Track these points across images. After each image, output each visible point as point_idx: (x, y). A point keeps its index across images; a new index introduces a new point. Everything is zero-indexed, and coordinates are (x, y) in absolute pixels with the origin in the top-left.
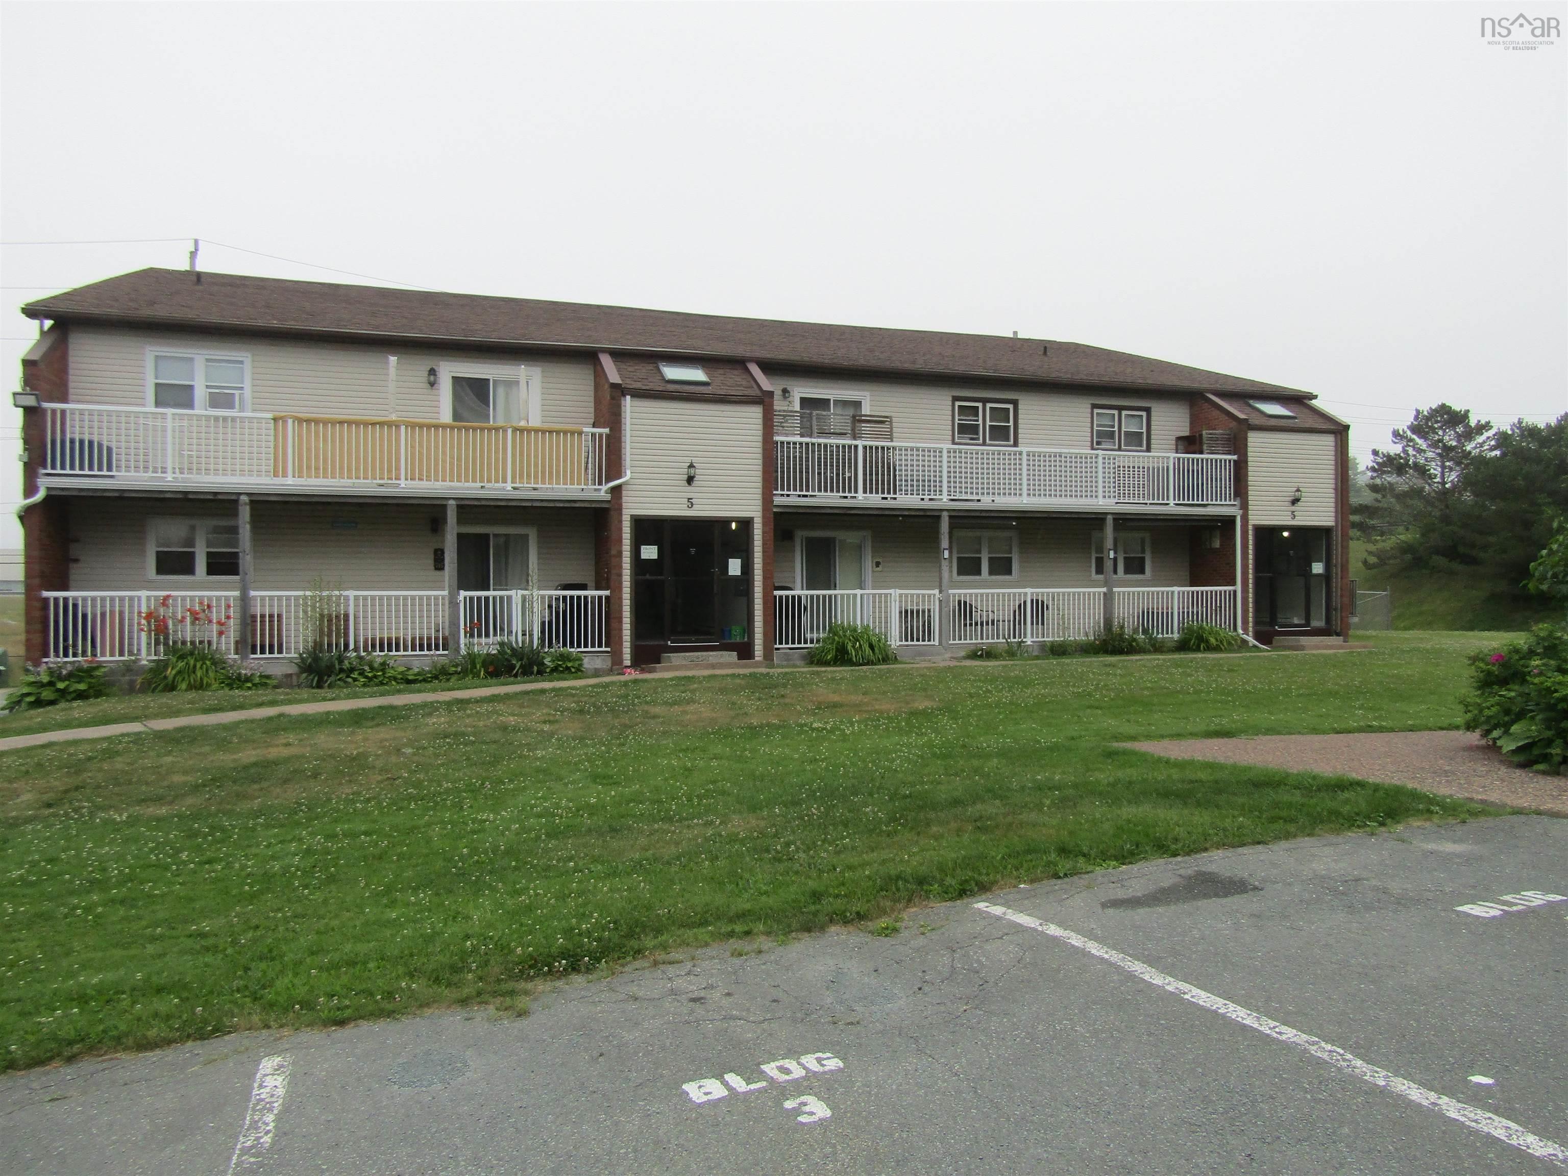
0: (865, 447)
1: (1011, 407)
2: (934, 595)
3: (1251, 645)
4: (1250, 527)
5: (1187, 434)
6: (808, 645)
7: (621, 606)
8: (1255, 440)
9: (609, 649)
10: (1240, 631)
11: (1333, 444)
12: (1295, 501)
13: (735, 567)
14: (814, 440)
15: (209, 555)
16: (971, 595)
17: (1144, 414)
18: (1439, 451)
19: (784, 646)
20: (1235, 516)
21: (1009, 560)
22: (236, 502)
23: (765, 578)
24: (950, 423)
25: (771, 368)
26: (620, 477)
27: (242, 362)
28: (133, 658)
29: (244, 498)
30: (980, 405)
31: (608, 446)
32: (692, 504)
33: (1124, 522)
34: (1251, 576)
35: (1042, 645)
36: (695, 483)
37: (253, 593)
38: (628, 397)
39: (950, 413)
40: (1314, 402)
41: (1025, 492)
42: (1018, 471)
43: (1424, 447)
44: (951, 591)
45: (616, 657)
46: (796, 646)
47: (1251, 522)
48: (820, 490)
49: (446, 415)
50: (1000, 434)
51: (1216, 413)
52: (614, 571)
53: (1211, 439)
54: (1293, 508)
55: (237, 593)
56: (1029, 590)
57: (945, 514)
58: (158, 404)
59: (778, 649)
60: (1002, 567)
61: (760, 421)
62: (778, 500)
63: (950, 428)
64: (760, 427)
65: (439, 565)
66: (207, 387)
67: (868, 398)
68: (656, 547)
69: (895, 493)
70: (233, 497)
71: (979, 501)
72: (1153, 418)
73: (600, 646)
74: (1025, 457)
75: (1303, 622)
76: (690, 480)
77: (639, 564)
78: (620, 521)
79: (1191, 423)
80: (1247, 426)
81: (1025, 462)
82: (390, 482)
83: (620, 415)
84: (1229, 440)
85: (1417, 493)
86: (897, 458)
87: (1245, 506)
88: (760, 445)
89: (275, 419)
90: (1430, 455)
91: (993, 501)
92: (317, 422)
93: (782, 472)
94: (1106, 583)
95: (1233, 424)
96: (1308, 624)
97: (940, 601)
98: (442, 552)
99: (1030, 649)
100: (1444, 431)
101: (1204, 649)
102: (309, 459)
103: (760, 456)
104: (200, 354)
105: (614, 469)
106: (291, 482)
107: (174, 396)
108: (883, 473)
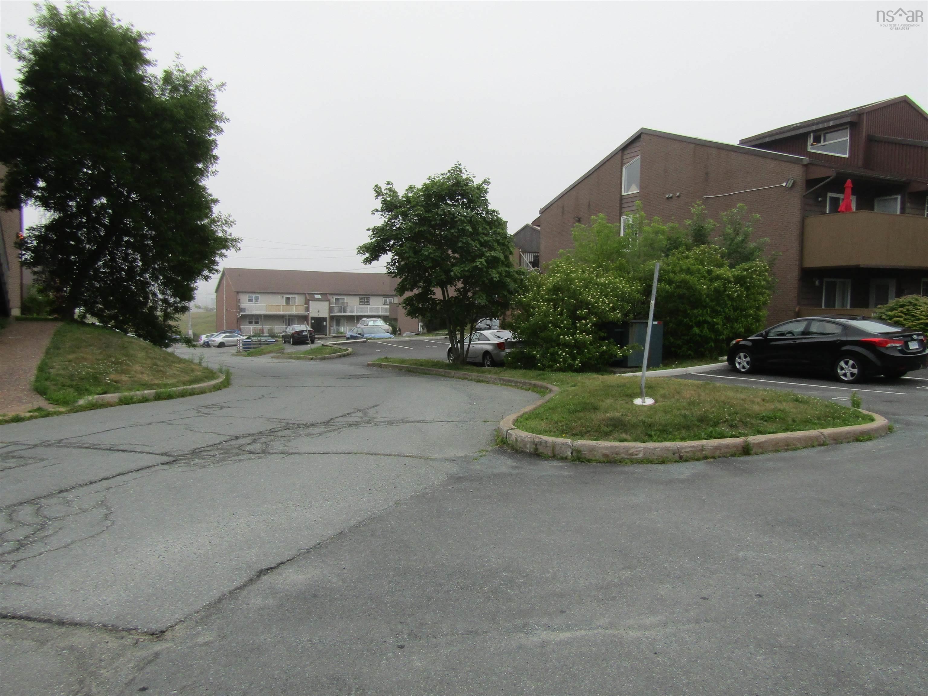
13: (325, 323)
15: (255, 322)
19: (332, 334)
23: (329, 325)
29: (263, 315)
30: (363, 298)
31: (307, 307)
32: (319, 315)
36: (319, 312)
37: (264, 326)
48: (337, 313)
49: (285, 304)
50: (367, 302)
52: (309, 323)
62: (331, 314)
64: (328, 304)
66: (254, 299)
67: (347, 298)
68: (314, 321)
69: (348, 313)
77: (312, 323)
78: (309, 317)
83: (310, 302)
86: (349, 308)
93: (331, 310)
98: (283, 321)
103: (328, 308)
104: (254, 295)
105: (308, 310)
106: (268, 313)
107: (250, 301)
108: (346, 310)
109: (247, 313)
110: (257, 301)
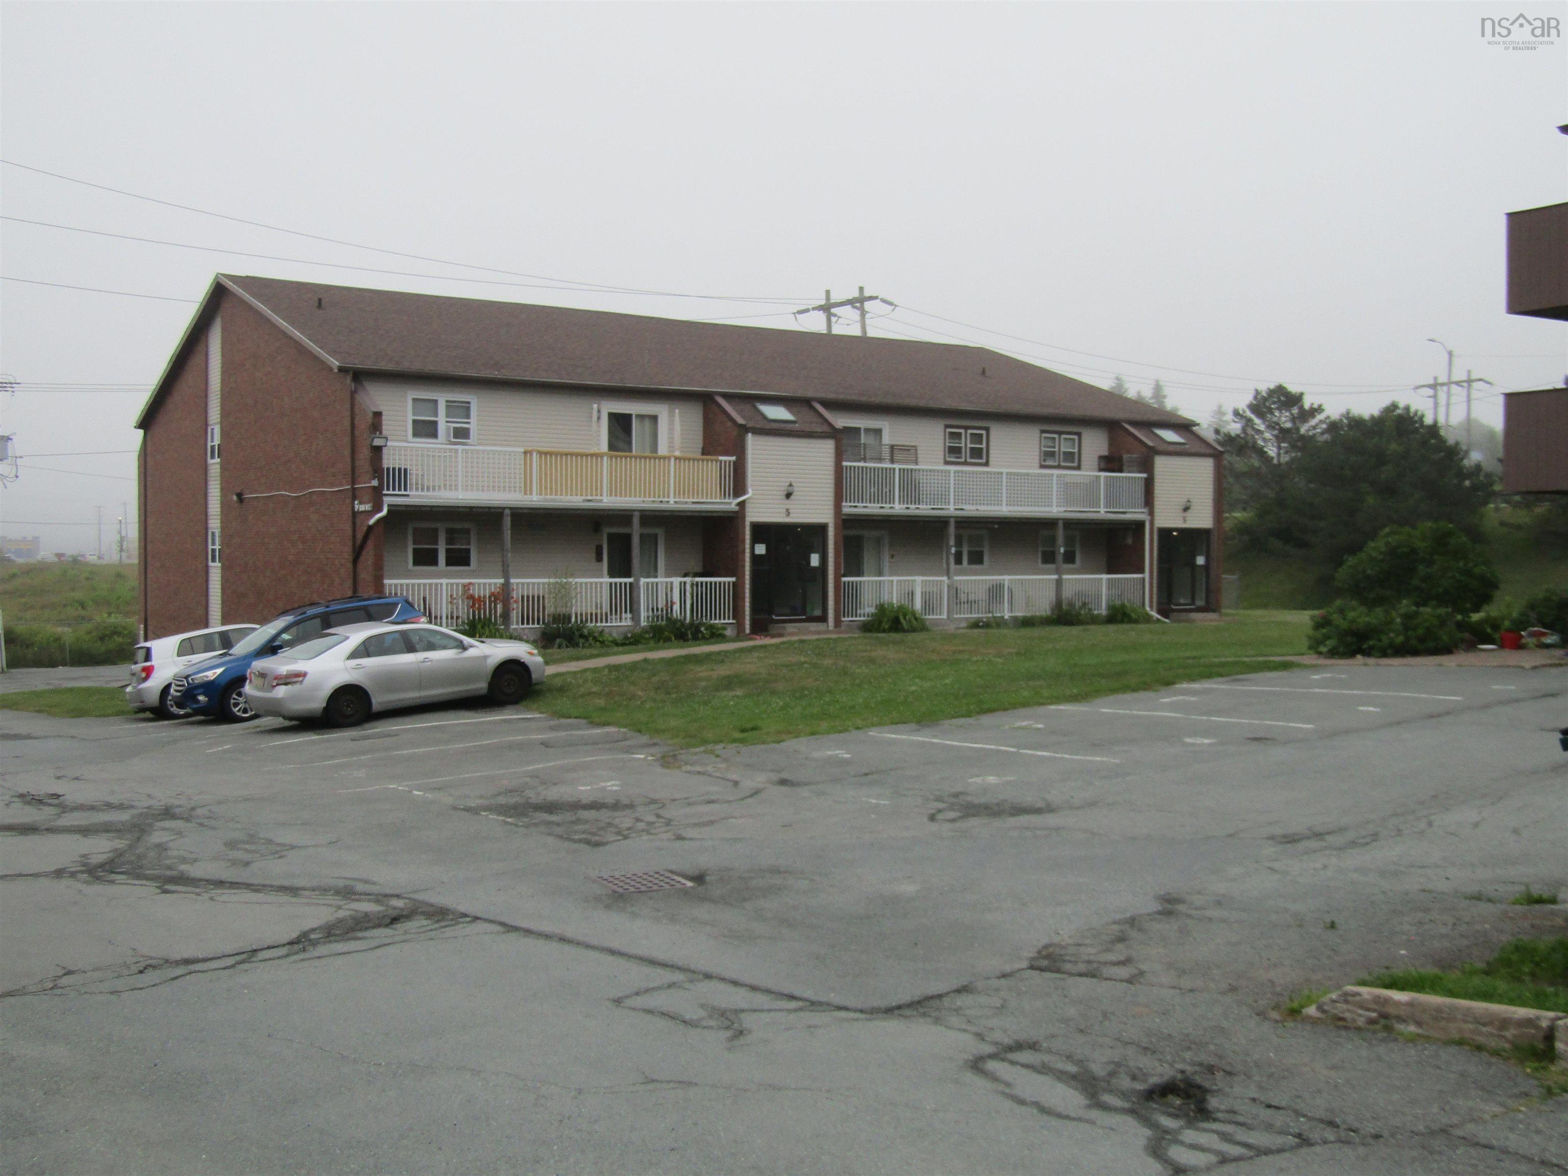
0: (900, 470)
1: (984, 432)
2: (945, 580)
3: (1155, 619)
4: (1155, 529)
5: (1107, 454)
6: (862, 618)
7: (744, 590)
8: (1160, 463)
9: (734, 621)
10: (1148, 608)
11: (1212, 466)
12: (1186, 509)
13: (815, 560)
14: (867, 465)
15: (448, 551)
16: (959, 580)
17: (1076, 437)
18: (1276, 432)
19: (846, 619)
20: (1145, 521)
21: (981, 553)
22: (502, 513)
23: (835, 569)
24: (943, 446)
25: (831, 405)
26: (744, 494)
27: (469, 403)
29: (507, 512)
30: (962, 431)
31: (735, 470)
32: (789, 513)
33: (1070, 524)
34: (1155, 566)
35: (1015, 619)
36: (792, 497)
37: (511, 580)
38: (750, 435)
39: (943, 437)
40: (1197, 429)
41: (1003, 502)
42: (1000, 487)
43: (1262, 427)
44: (956, 578)
45: (740, 626)
46: (854, 619)
47: (1156, 525)
48: (870, 502)
50: (976, 453)
51: (1131, 439)
52: (739, 563)
53: (1128, 460)
54: (1185, 515)
55: (502, 581)
56: (1006, 577)
57: (952, 520)
58: (414, 434)
59: (843, 621)
60: (976, 559)
61: (833, 451)
62: (844, 510)
63: (942, 449)
64: (833, 455)
65: (599, 559)
66: (447, 422)
67: (888, 427)
68: (764, 545)
69: (918, 504)
70: (501, 511)
72: (1083, 441)
73: (729, 619)
74: (1004, 476)
75: (1190, 602)
76: (788, 495)
77: (755, 558)
78: (744, 526)
79: (1109, 445)
80: (1154, 452)
81: (1003, 480)
82: (596, 498)
83: (744, 447)
84: (1140, 462)
85: (1252, 473)
86: (920, 478)
87: (1151, 513)
88: (832, 469)
89: (525, 453)
90: (1267, 435)
91: (978, 509)
92: (551, 454)
93: (846, 489)
94: (1058, 572)
95: (1142, 448)
96: (1193, 603)
97: (948, 586)
98: (601, 547)
99: (1009, 622)
100: (1281, 412)
101: (1127, 622)
102: (546, 481)
103: (832, 477)
104: (442, 397)
105: (739, 487)
106: (535, 499)
107: (425, 429)
108: (911, 489)
109: (416, 497)
110: (461, 434)
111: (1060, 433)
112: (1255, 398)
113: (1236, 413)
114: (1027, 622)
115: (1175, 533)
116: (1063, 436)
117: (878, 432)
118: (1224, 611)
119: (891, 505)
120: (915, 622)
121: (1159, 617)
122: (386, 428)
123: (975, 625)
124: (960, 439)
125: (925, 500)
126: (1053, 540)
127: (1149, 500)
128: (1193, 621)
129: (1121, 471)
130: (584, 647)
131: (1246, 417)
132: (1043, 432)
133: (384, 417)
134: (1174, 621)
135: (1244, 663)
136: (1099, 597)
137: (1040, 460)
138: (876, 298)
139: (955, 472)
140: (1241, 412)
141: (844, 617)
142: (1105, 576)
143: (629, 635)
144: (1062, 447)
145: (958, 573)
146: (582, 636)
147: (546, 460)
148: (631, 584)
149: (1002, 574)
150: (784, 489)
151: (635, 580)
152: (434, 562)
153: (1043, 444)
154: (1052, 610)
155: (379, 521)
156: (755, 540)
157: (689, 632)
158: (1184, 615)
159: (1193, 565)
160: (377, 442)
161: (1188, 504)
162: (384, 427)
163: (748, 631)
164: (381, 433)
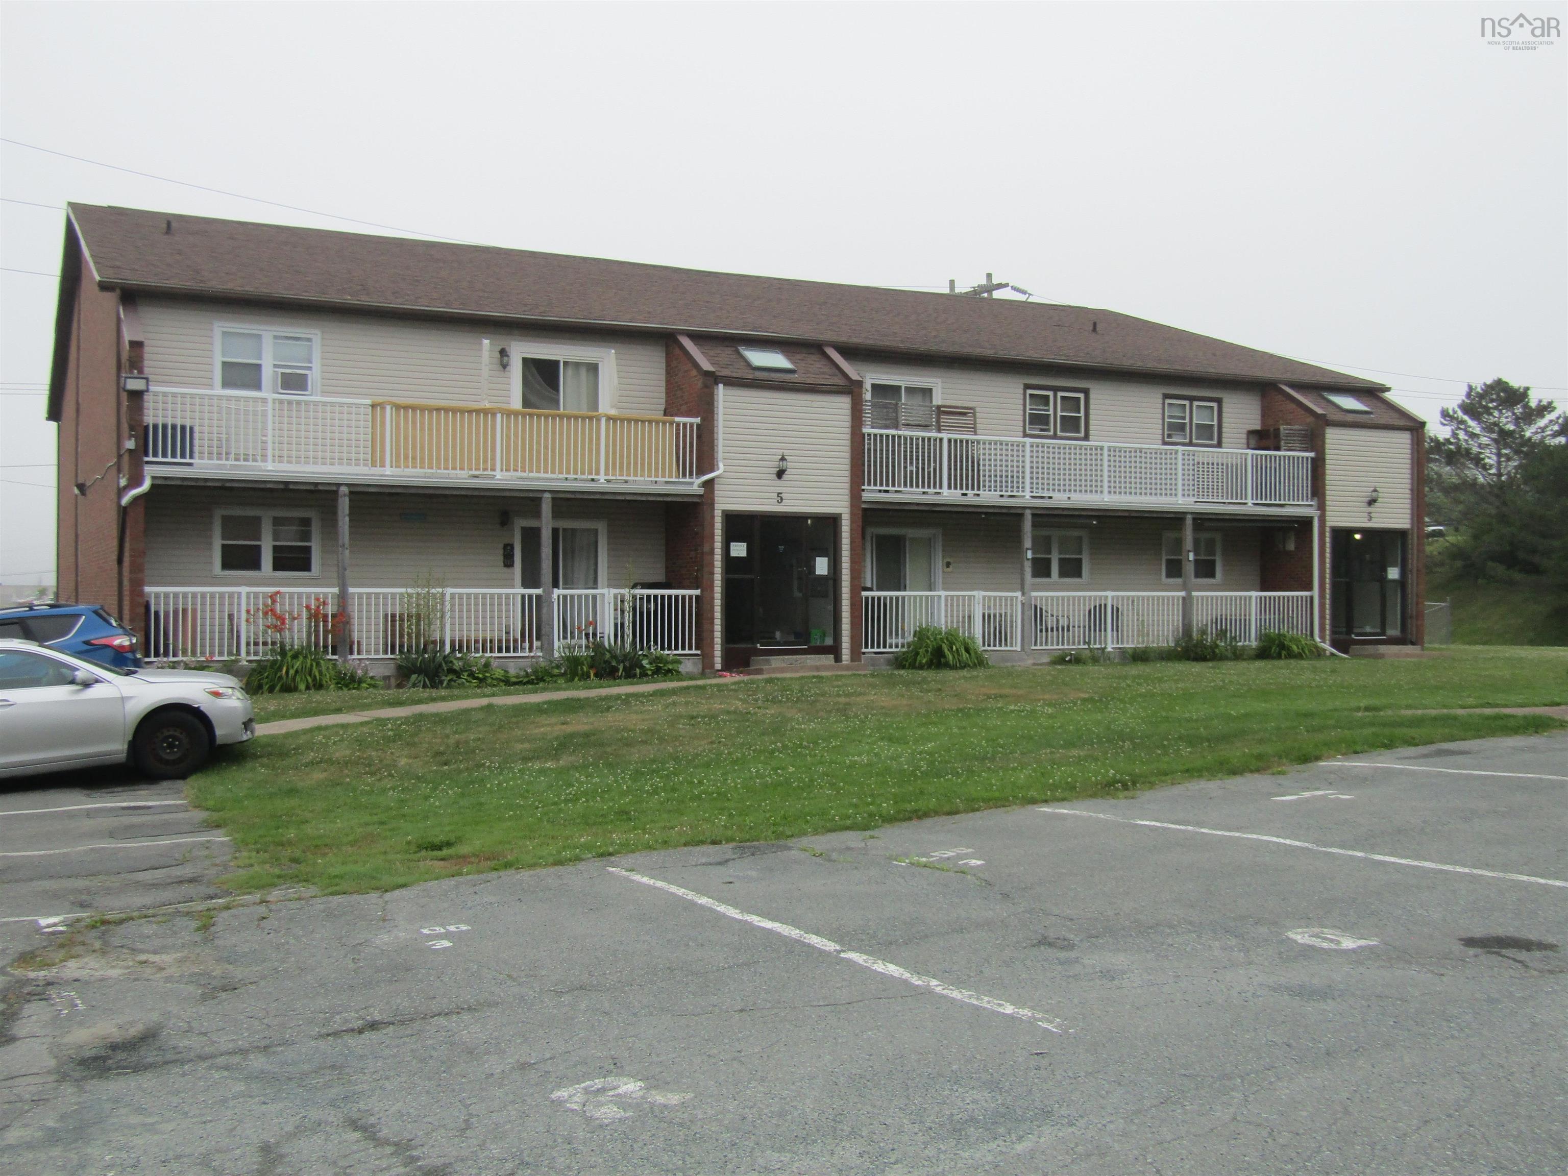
0: (950, 441)
1: (1082, 396)
2: (1017, 598)
3: (1328, 653)
4: (1328, 529)
5: (1258, 427)
6: (894, 650)
7: (712, 607)
8: (1332, 436)
9: (699, 652)
10: (1318, 639)
11: (1409, 441)
12: (1372, 502)
13: (822, 566)
14: (900, 433)
15: (276, 549)
16: (1041, 598)
17: (1214, 404)
18: (1495, 436)
19: (870, 650)
20: (1312, 518)
21: (1079, 561)
22: (336, 492)
23: (853, 578)
24: (1021, 412)
25: (851, 352)
26: (712, 471)
27: (309, 340)
28: (233, 658)
29: (344, 490)
30: (1050, 393)
31: (699, 437)
32: (782, 499)
33: (1202, 521)
34: (1328, 581)
35: (1122, 651)
36: (785, 477)
37: (351, 590)
38: (721, 386)
39: (1021, 402)
40: (1387, 395)
41: (1106, 489)
42: (1099, 467)
43: (1477, 430)
44: (1034, 594)
45: (709, 660)
46: (882, 650)
47: (1329, 524)
48: (905, 485)
50: (1071, 424)
51: (1293, 406)
52: (706, 569)
53: (1288, 435)
54: (1370, 509)
55: (336, 590)
56: (1109, 594)
57: (1028, 512)
58: (226, 384)
59: (864, 653)
60: (1071, 569)
61: (848, 412)
62: (866, 496)
63: (1021, 418)
64: (848, 418)
65: (508, 561)
68: (745, 544)
69: (979, 489)
70: (334, 488)
71: (1050, 498)
72: (1224, 410)
73: (690, 648)
74: (1106, 452)
75: (1379, 630)
76: (780, 474)
77: (730, 563)
78: (713, 517)
79: (1263, 416)
80: (1324, 422)
81: (1106, 458)
82: (485, 473)
83: (713, 404)
84: (1305, 436)
86: (980, 452)
87: (1322, 507)
88: (848, 437)
89: (373, 406)
90: (1484, 439)
91: (1069, 498)
92: (414, 408)
93: (869, 466)
94: (1184, 587)
95: (1310, 419)
96: (1383, 633)
97: (1023, 604)
98: (512, 547)
99: (1112, 656)
100: (1501, 412)
101: (1286, 658)
102: (406, 448)
103: (848, 449)
104: (269, 331)
105: (705, 460)
106: (389, 473)
108: (967, 468)
111: (1192, 399)
112: (1468, 395)
113: (1445, 414)
114: (1140, 657)
115: (1357, 537)
116: (1196, 403)
117: (927, 392)
118: (1426, 645)
119: (938, 490)
120: (965, 655)
121: (1334, 651)
122: (150, 364)
123: (1061, 660)
124: (1047, 404)
125: (987, 484)
126: (1178, 544)
127: (1318, 489)
128: (1382, 656)
129: (1278, 448)
130: (449, 686)
131: (1457, 419)
132: (1166, 396)
133: (147, 349)
134: (1355, 656)
135: (1455, 718)
136: (1246, 623)
137: (1163, 434)
138: (1006, 285)
139: (1032, 446)
140: (1451, 413)
141: (866, 647)
142: (1254, 594)
143: (529, 670)
144: (1194, 419)
145: (1036, 588)
146: (451, 671)
147: (406, 418)
148: (538, 597)
149: (1105, 590)
150: (773, 464)
151: (544, 591)
152: (255, 565)
153: (1166, 414)
154: (1177, 643)
155: (137, 499)
156: (730, 537)
157: (621, 667)
158: (1370, 649)
159: (1382, 579)
160: (134, 384)
161: (1374, 494)
162: (146, 363)
163: (718, 666)
164: (141, 371)
